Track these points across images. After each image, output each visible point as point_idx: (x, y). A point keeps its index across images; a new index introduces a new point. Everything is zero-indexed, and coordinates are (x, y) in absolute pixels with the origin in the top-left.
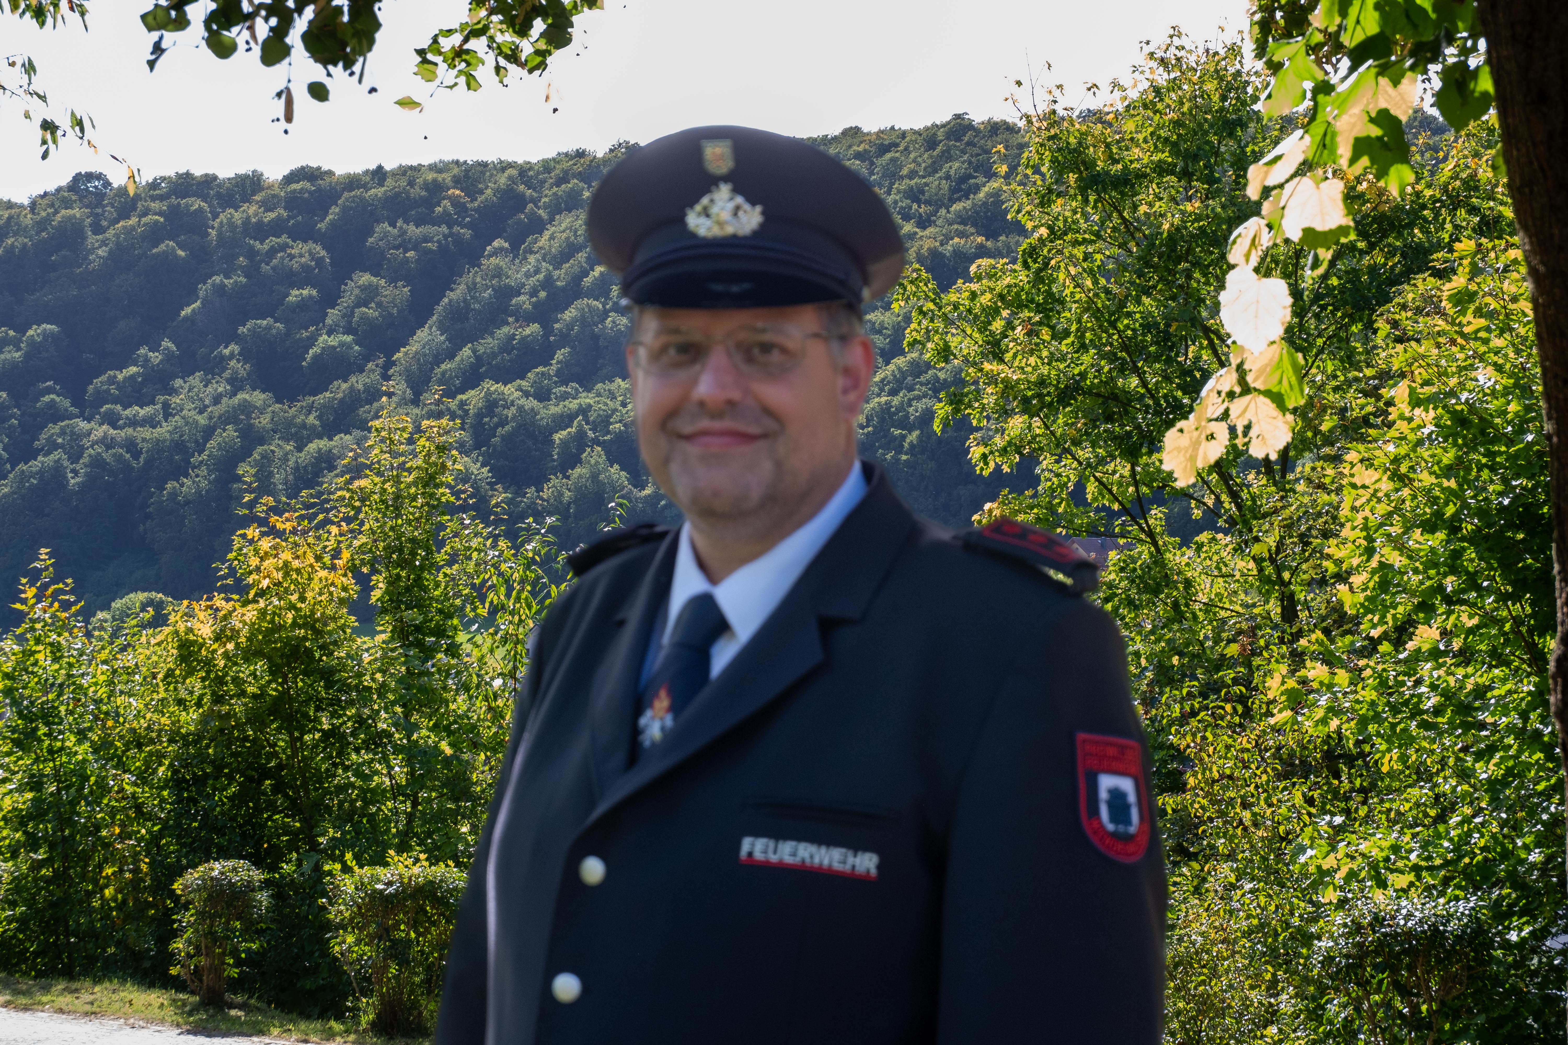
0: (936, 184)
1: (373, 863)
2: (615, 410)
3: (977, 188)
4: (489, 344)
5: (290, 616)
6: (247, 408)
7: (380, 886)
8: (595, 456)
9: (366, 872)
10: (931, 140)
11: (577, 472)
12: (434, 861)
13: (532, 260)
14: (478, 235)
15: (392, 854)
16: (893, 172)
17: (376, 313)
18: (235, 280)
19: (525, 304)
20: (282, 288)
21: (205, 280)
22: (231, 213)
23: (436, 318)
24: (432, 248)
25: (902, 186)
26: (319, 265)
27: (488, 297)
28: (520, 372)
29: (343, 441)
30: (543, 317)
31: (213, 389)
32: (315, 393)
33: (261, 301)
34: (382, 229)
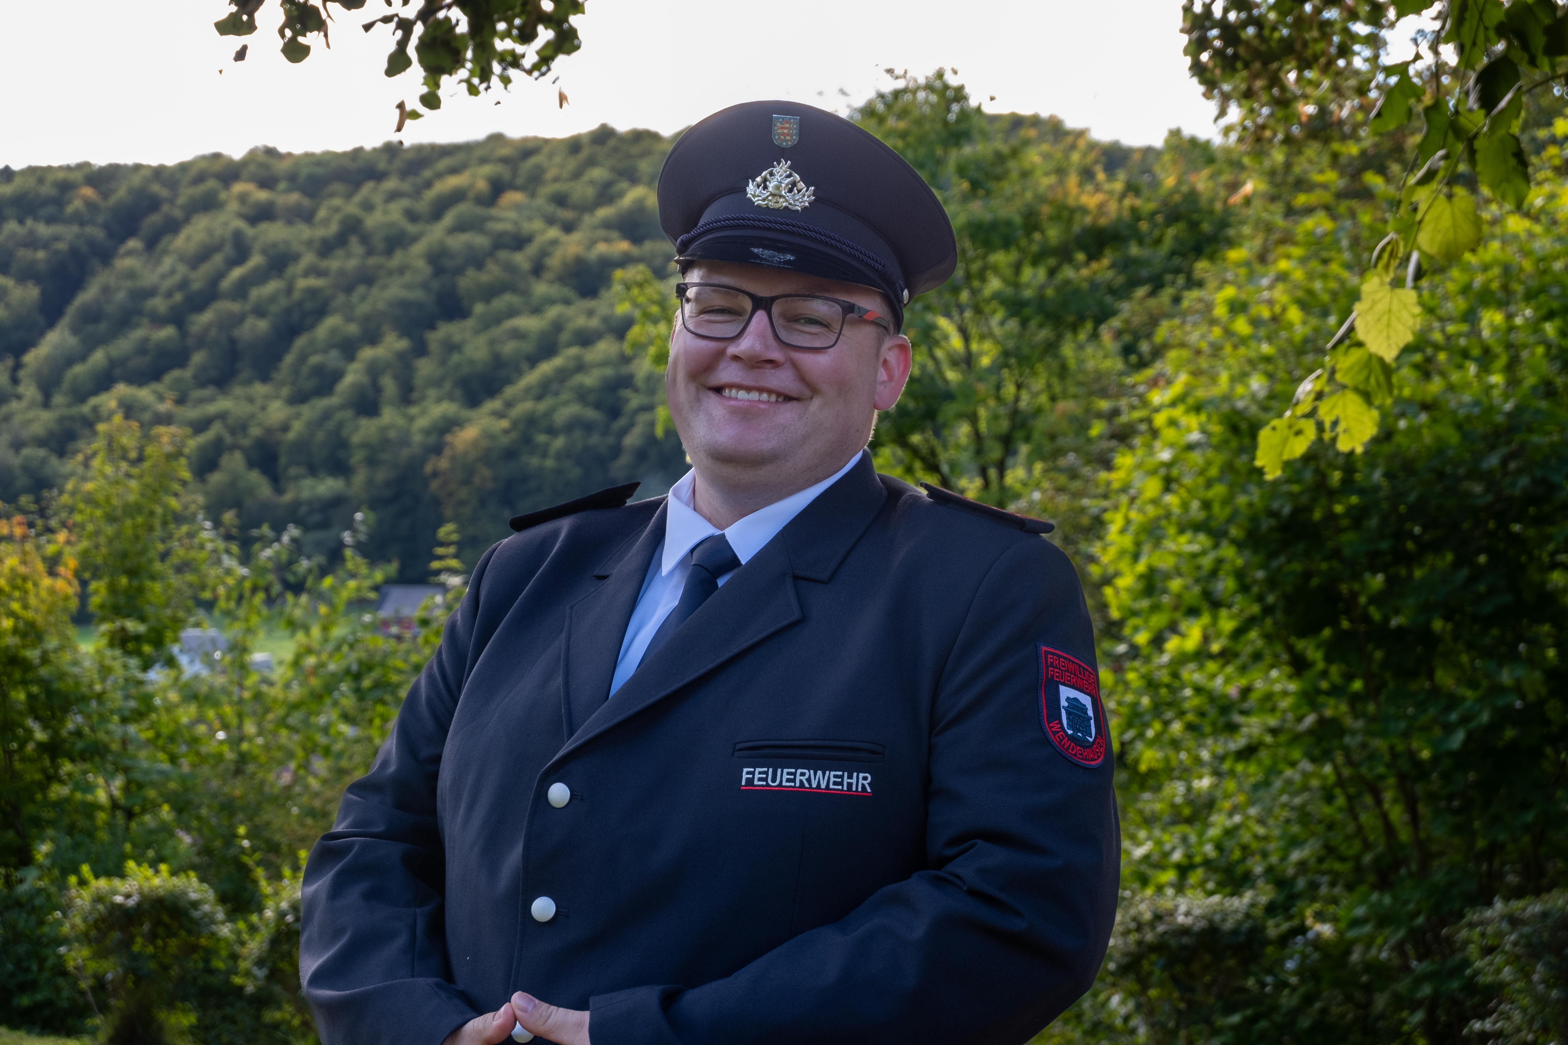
0: (582, 190)
1: (109, 875)
2: (253, 416)
3: (621, 195)
4: (124, 345)
7: (119, 899)
8: (234, 461)
9: (102, 884)
10: (574, 145)
11: (216, 478)
12: (174, 873)
13: (168, 262)
14: (110, 234)
15: (131, 864)
16: (537, 176)
17: (4, 312)
19: (161, 305)
23: (67, 319)
24: (62, 246)
25: (546, 190)
27: (120, 297)
28: (155, 375)
30: (178, 320)
34: (10, 228)
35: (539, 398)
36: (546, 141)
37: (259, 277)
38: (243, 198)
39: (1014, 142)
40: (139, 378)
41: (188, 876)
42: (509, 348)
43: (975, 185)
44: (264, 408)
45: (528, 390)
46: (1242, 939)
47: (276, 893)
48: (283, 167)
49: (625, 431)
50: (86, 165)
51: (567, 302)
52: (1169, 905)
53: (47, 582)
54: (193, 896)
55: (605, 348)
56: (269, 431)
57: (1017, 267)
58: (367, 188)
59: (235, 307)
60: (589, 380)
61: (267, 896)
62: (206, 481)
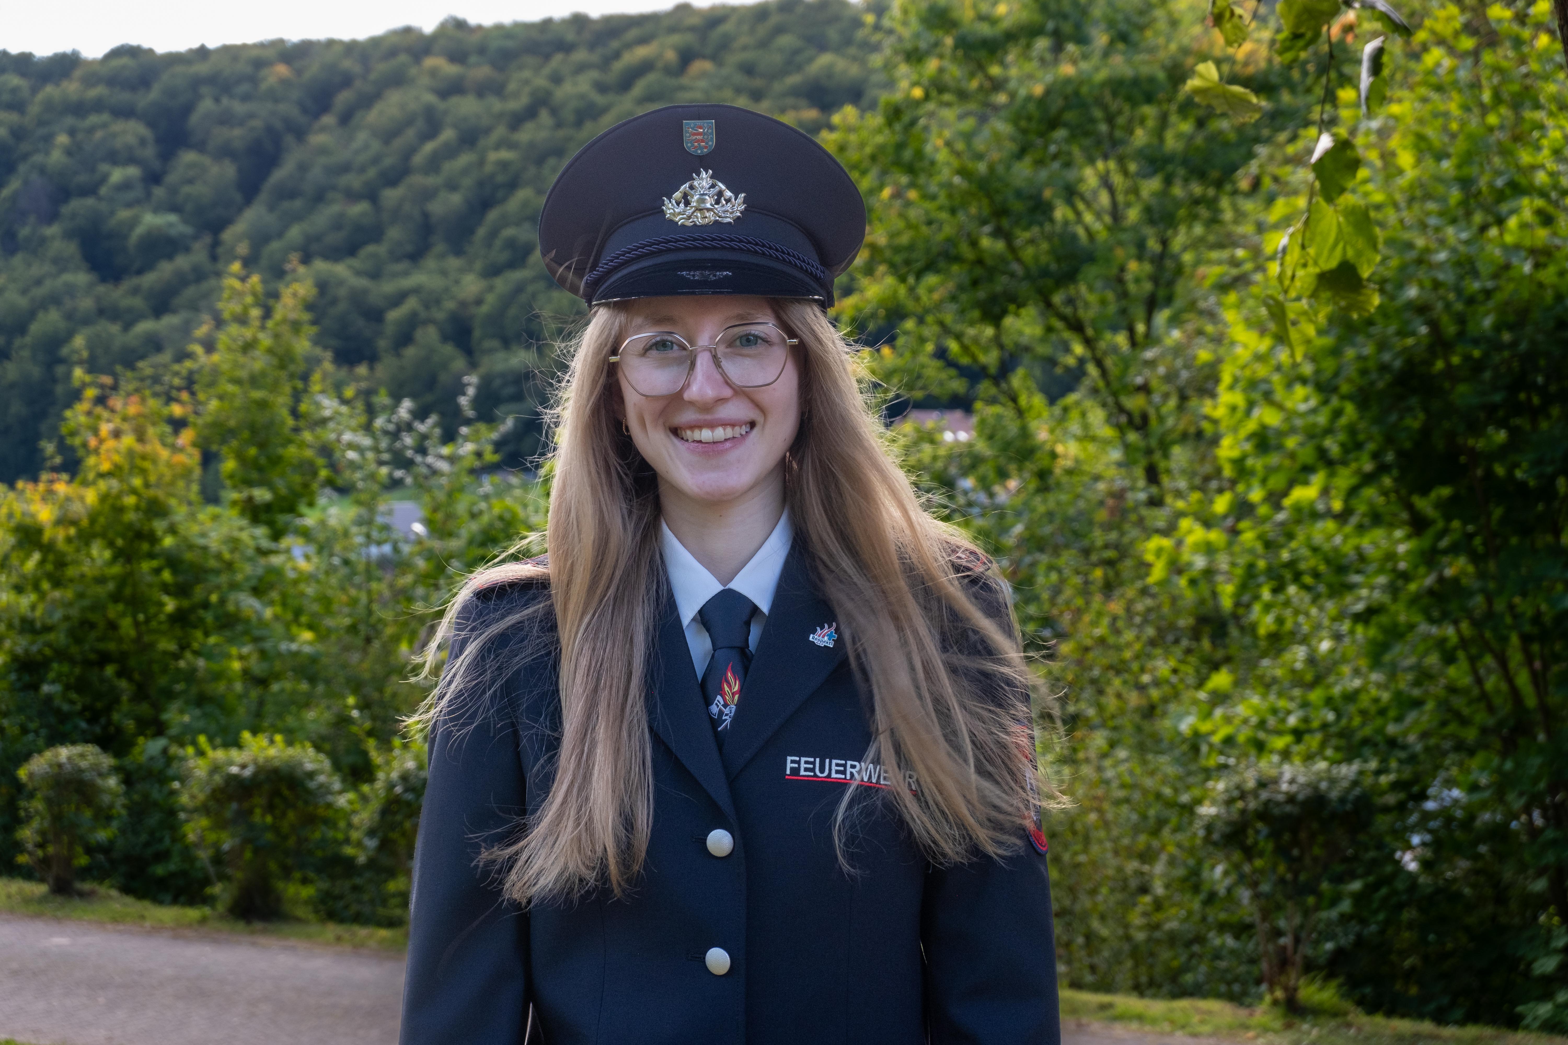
0: (770, 58)
1: (226, 745)
2: (446, 290)
3: (809, 62)
4: (319, 221)
5: (130, 500)
6: (71, 290)
7: (234, 770)
8: (428, 335)
9: (220, 755)
11: (410, 352)
12: (290, 743)
13: (362, 137)
14: (305, 111)
15: (246, 735)
16: (725, 45)
17: (200, 190)
18: (56, 157)
19: (355, 181)
20: (104, 167)
21: (25, 157)
22: (49, 90)
23: (264, 196)
24: (257, 123)
25: (734, 58)
26: (143, 142)
27: (316, 174)
28: (350, 249)
29: (170, 321)
30: (371, 195)
31: (36, 270)
32: (140, 272)
33: (83, 178)
34: (206, 105)
36: (734, 10)
37: (450, 152)
38: (434, 73)
40: (335, 254)
41: (303, 747)
43: (1117, 37)
44: (457, 282)
46: (1349, 807)
47: (388, 763)
48: (475, 39)
50: (281, 41)
52: (1273, 772)
54: (309, 766)
56: (463, 304)
57: (1164, 120)
58: (557, 59)
59: (431, 181)
61: (379, 767)
62: (399, 355)
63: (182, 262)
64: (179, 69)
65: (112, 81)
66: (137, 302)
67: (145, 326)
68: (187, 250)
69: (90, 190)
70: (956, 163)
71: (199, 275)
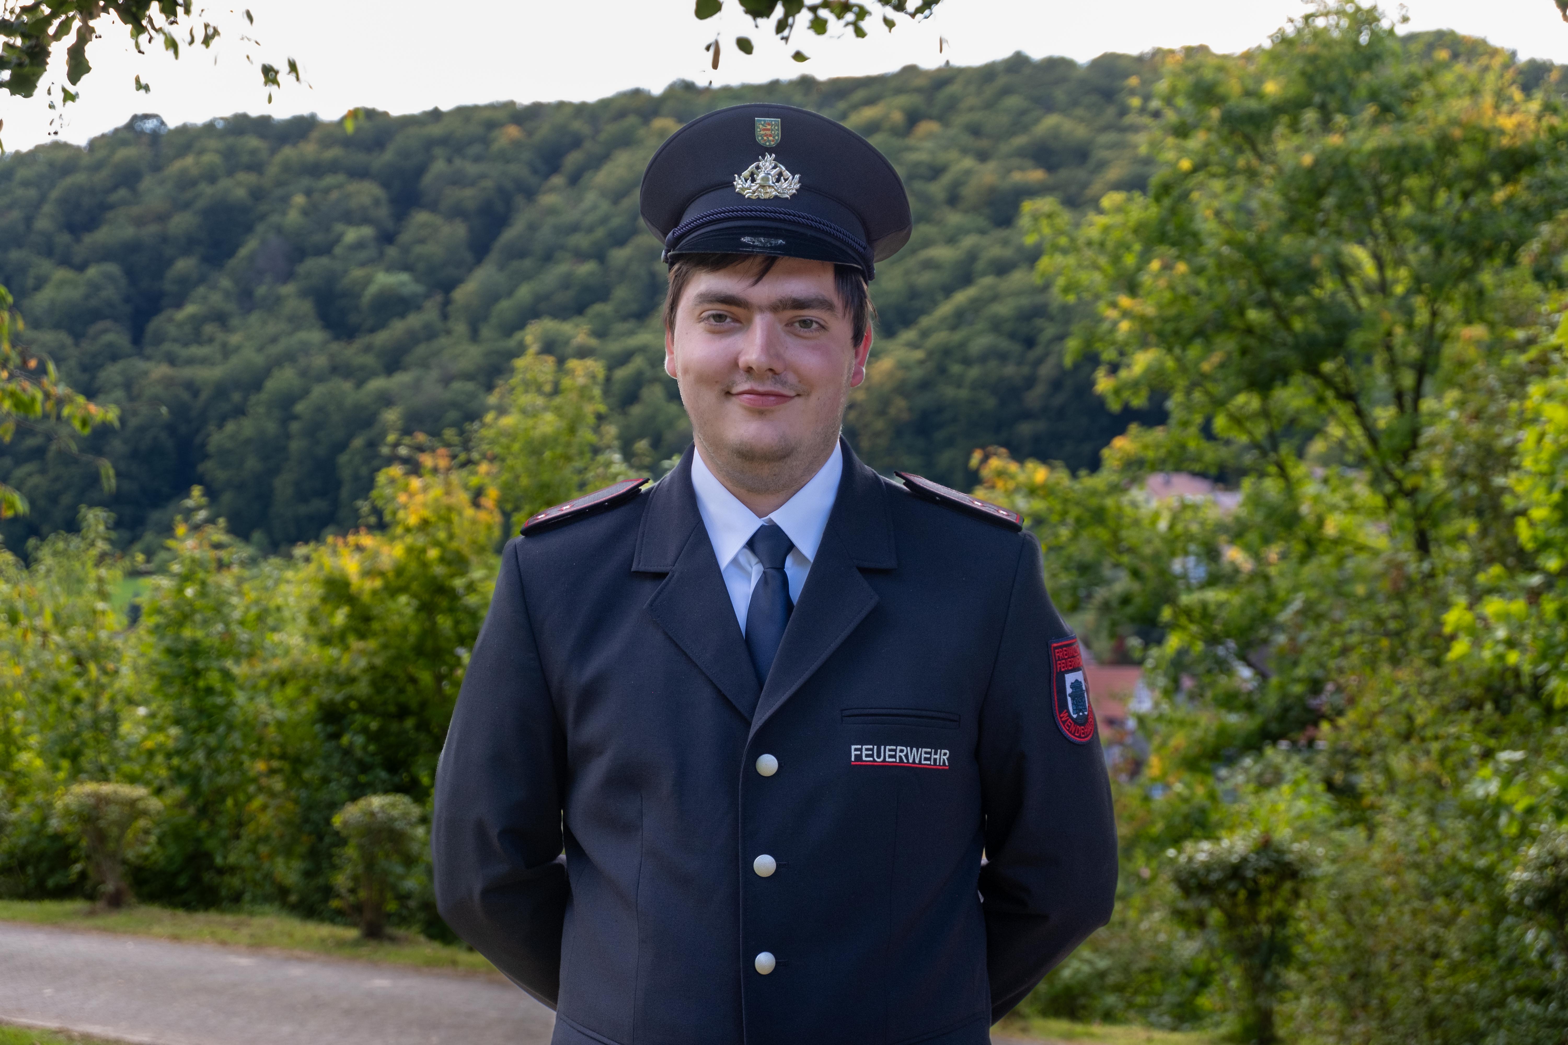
0: (997, 119)
3: (1036, 123)
4: (548, 279)
6: (305, 348)
8: (654, 394)
10: (988, 73)
11: (636, 410)
13: (590, 197)
14: (535, 171)
16: (952, 105)
17: (433, 250)
18: (293, 217)
19: (581, 240)
20: (339, 227)
21: (263, 217)
22: (288, 152)
23: (494, 255)
24: (488, 184)
25: (960, 119)
26: (377, 202)
27: (545, 234)
28: (578, 309)
29: (401, 379)
30: (599, 255)
31: (272, 328)
32: (372, 330)
33: (318, 238)
34: (439, 166)
35: (954, 328)
38: (662, 133)
39: (1427, 64)
40: (562, 313)
42: (924, 279)
43: (1386, 109)
45: (943, 320)
48: (703, 100)
49: (1039, 361)
50: (511, 104)
51: (982, 232)
53: (469, 512)
55: (1018, 278)
57: (1432, 192)
60: (1003, 309)
62: (624, 413)
63: (414, 321)
64: (413, 131)
65: (348, 142)
66: (369, 360)
67: (377, 384)
68: (419, 308)
69: (326, 250)
70: (1225, 234)
71: (430, 334)
